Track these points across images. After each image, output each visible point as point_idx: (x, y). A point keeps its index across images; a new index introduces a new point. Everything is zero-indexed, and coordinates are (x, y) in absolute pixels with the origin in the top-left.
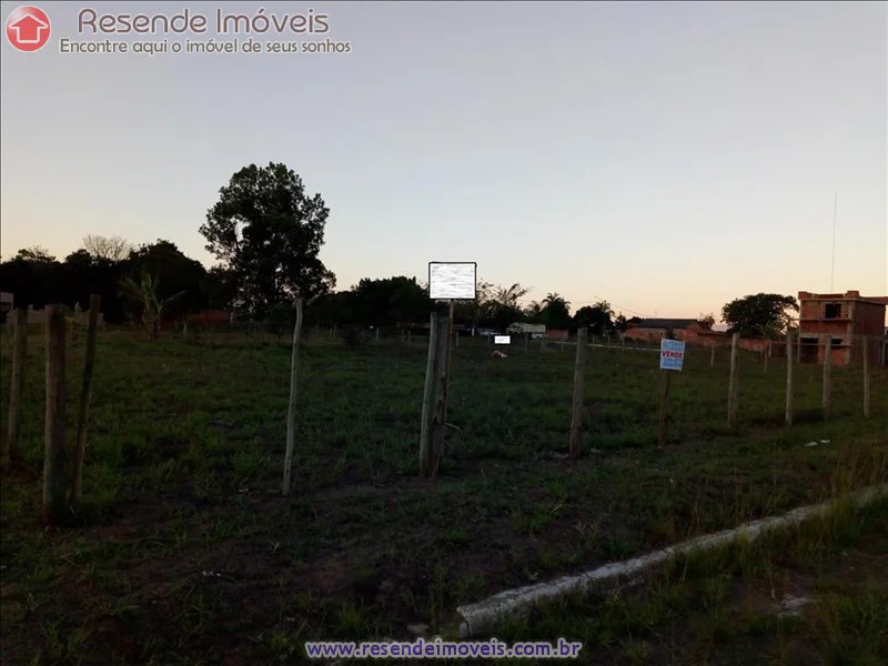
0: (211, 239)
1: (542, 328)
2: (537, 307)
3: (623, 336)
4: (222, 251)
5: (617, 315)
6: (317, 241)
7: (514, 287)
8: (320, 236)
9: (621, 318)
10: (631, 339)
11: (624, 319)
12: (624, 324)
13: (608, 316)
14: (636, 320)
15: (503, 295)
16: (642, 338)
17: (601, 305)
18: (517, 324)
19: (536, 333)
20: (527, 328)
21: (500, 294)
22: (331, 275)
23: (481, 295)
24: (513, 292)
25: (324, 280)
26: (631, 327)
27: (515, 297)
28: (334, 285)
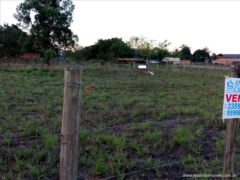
0: (19, 20)
1: (178, 59)
2: (177, 50)
3: (214, 62)
4: (24, 26)
5: (212, 53)
6: (69, 21)
7: (165, 41)
8: (71, 18)
9: (214, 54)
10: (218, 63)
11: (215, 55)
12: (215, 57)
13: (208, 54)
14: (221, 55)
15: (161, 45)
16: (223, 63)
17: (205, 49)
18: (167, 58)
19: (175, 61)
20: (171, 59)
21: (159, 44)
22: (76, 36)
23: (151, 45)
24: (165, 43)
25: (73, 39)
26: (218, 58)
27: (166, 45)
28: (78, 41)
